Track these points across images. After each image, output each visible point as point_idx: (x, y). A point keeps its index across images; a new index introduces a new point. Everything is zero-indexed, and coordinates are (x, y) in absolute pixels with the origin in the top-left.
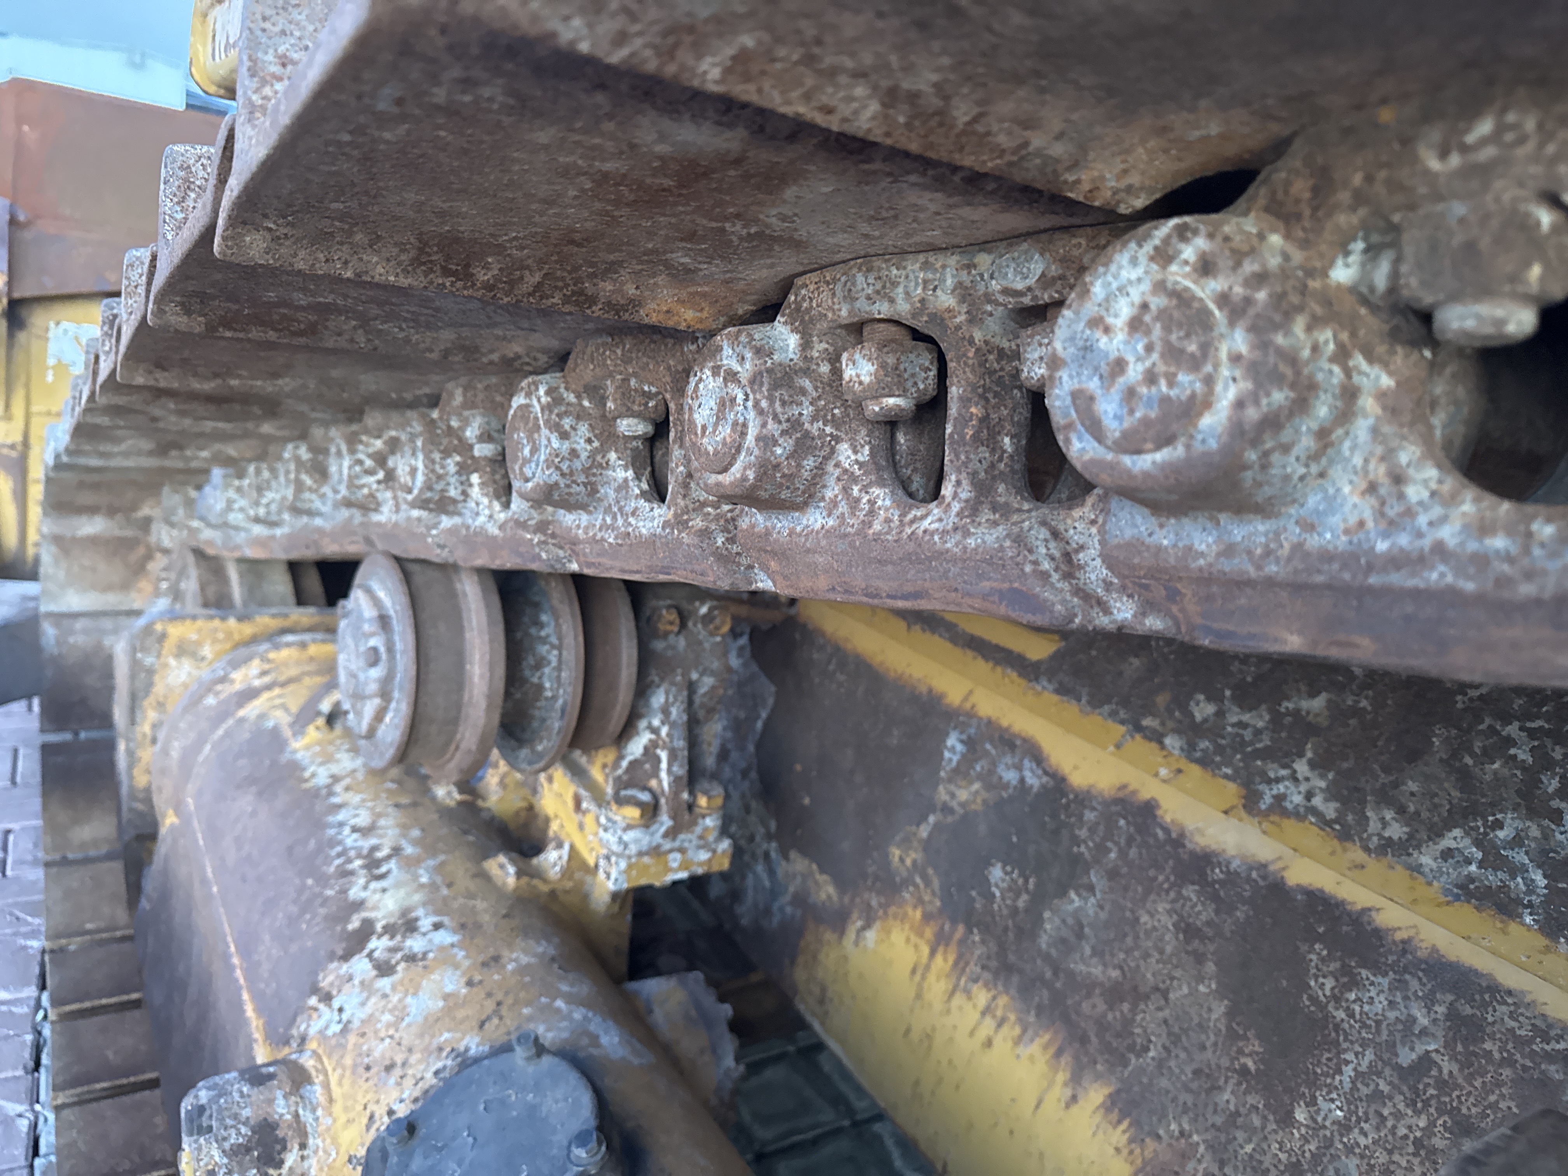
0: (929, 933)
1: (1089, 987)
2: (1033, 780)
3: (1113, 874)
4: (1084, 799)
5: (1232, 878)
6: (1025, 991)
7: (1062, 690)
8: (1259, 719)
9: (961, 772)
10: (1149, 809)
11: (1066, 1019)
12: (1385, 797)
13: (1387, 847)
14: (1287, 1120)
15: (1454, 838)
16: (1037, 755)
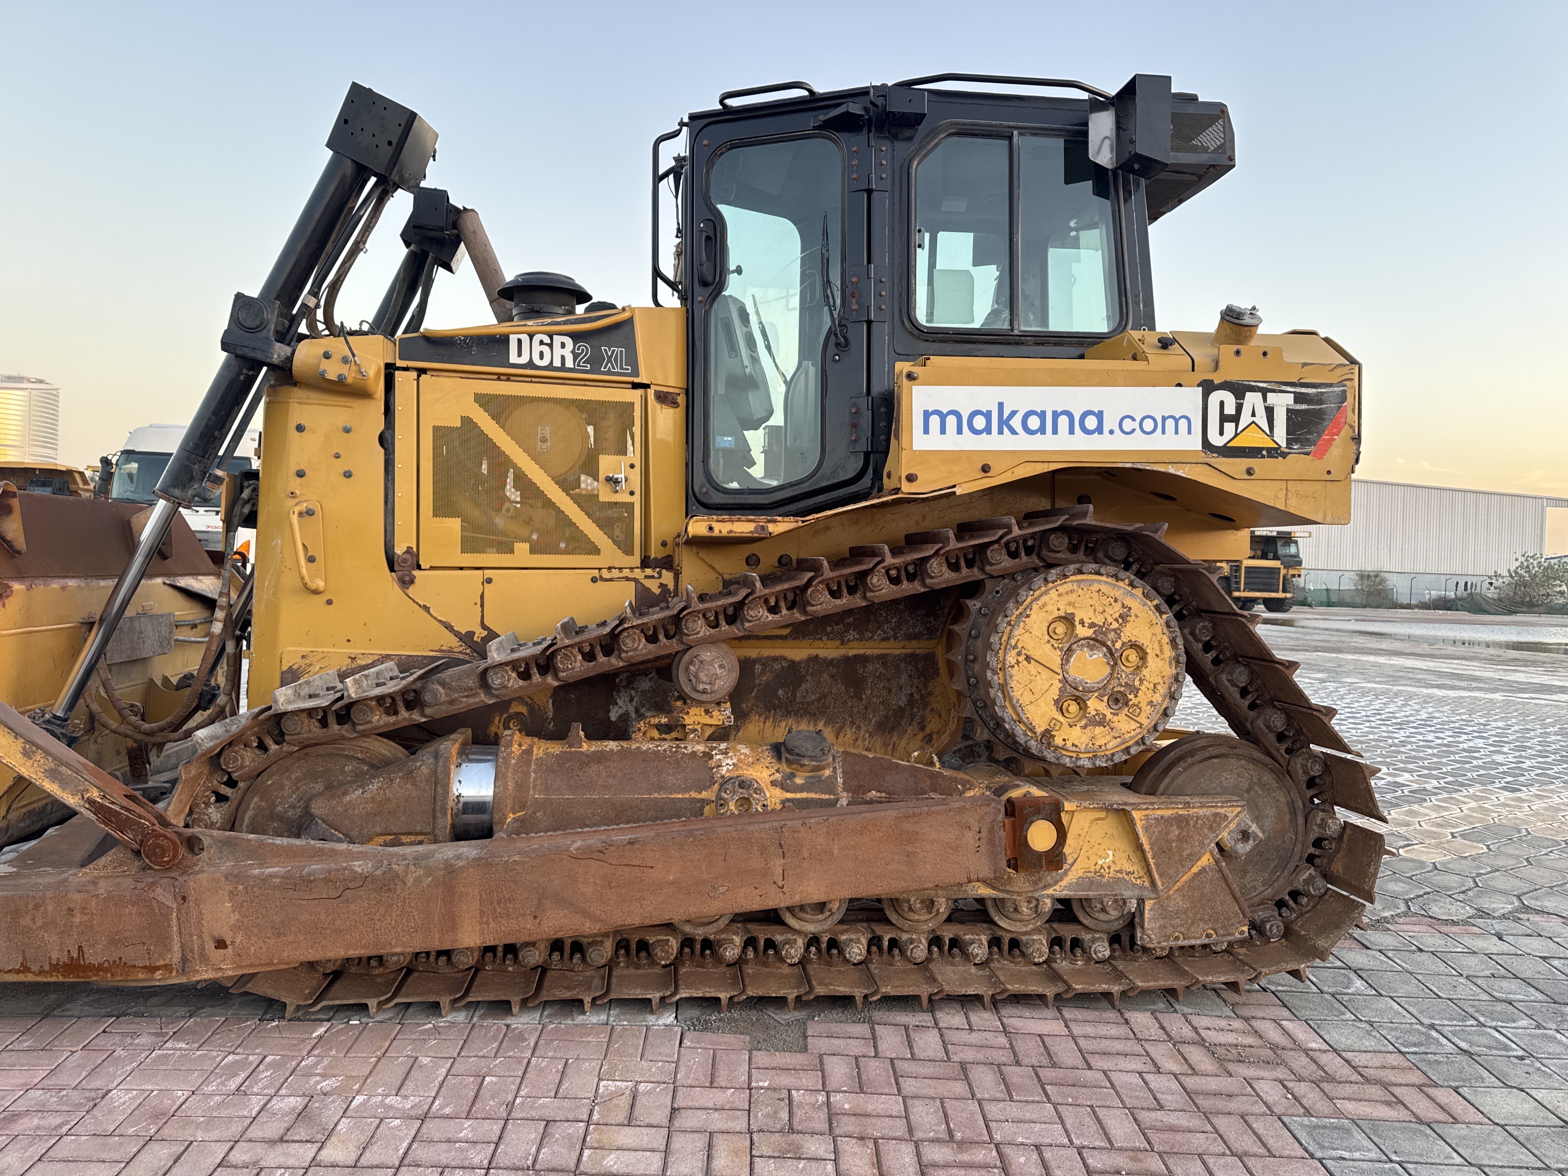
0: (762, 719)
1: (813, 702)
2: (785, 665)
3: (812, 674)
4: (800, 663)
5: (838, 661)
6: (796, 715)
7: (794, 639)
8: (841, 626)
9: (763, 672)
10: (817, 656)
11: (809, 713)
12: (867, 630)
13: (869, 638)
14: (862, 699)
15: (879, 632)
16: (785, 659)
